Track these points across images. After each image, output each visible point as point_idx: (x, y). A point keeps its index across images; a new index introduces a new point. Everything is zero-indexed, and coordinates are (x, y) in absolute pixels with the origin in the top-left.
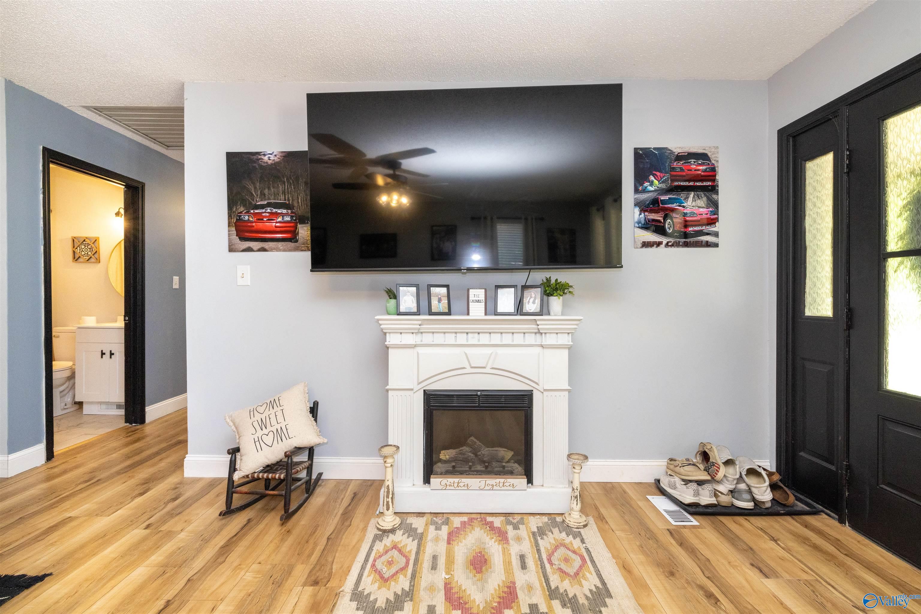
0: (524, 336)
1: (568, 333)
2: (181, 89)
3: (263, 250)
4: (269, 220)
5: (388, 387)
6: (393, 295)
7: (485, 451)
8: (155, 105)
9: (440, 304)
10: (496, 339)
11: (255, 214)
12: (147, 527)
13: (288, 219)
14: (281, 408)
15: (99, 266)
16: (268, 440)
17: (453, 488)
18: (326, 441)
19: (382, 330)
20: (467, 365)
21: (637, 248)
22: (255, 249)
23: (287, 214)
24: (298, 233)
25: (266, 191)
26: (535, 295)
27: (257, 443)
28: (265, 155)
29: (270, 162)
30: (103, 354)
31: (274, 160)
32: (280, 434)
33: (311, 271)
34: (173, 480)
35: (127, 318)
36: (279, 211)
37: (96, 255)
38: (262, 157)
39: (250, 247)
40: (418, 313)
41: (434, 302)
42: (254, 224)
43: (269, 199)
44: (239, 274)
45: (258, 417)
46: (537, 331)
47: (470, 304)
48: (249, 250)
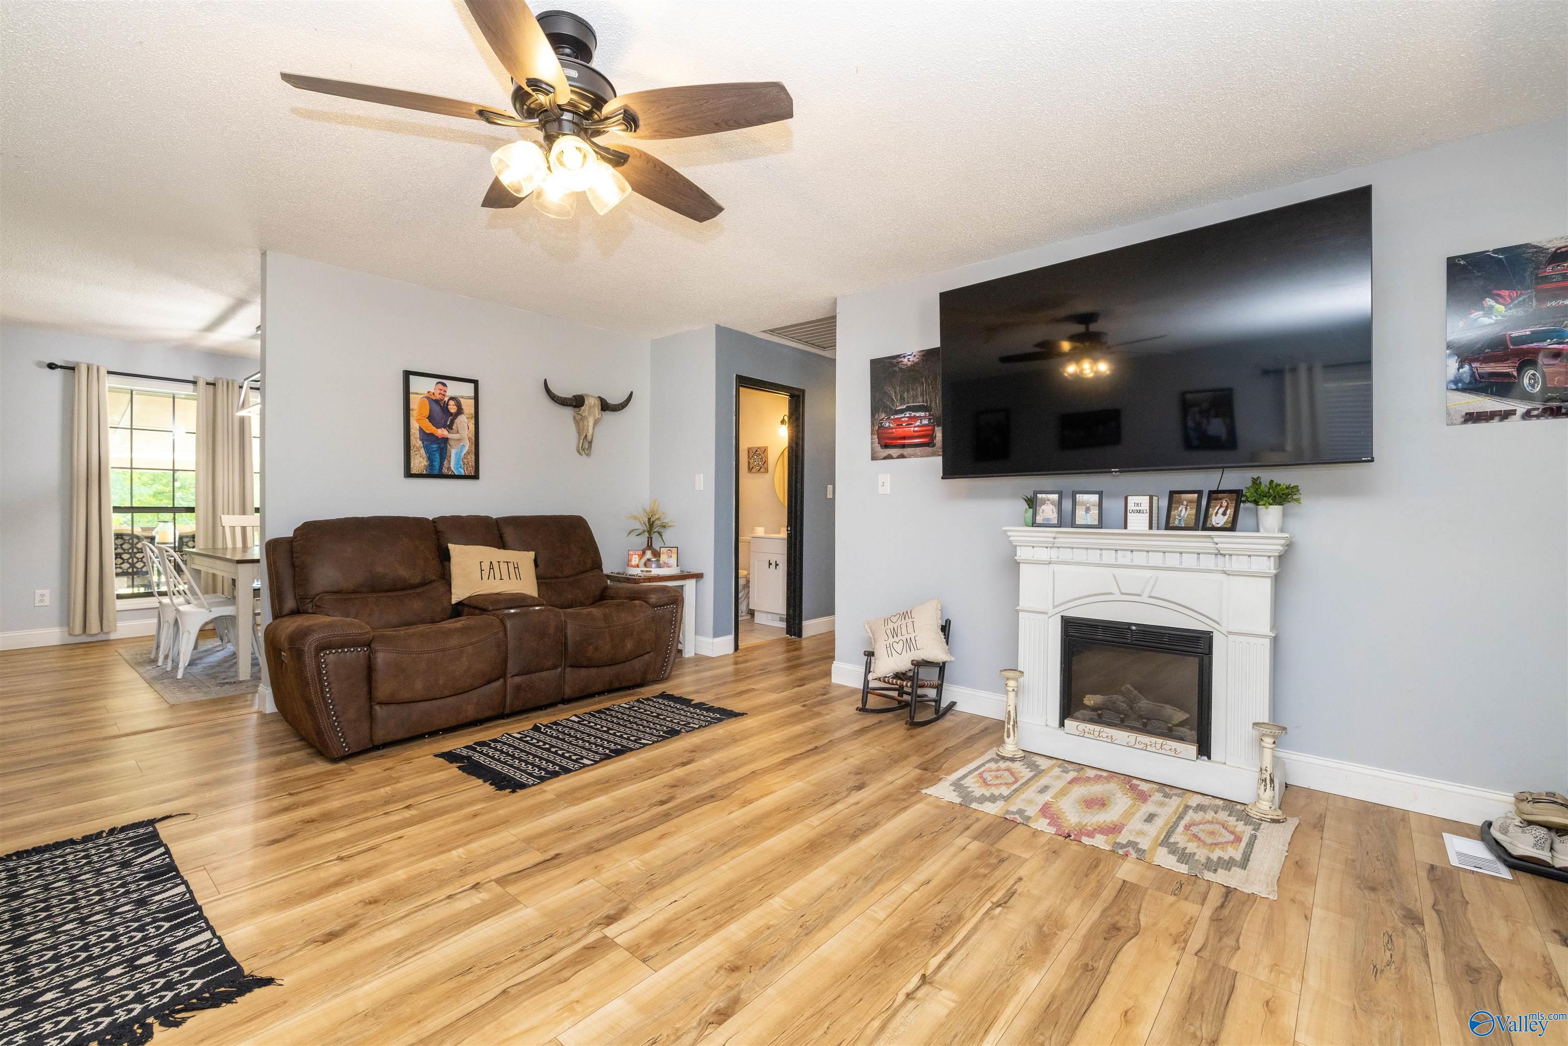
0: (1198, 558)
1: (1269, 557)
2: (835, 303)
3: (902, 456)
4: (908, 425)
5: (1018, 608)
6: (1032, 503)
7: (1144, 704)
8: (814, 319)
9: (1088, 515)
10: (1156, 559)
11: (894, 420)
12: (804, 706)
13: (925, 422)
14: (912, 620)
15: (768, 476)
16: (898, 647)
17: (1092, 736)
18: (953, 659)
19: (1011, 542)
20: (1115, 590)
21: (1452, 424)
22: (895, 456)
23: (925, 417)
24: (935, 437)
25: (905, 395)
26: (1228, 504)
27: (889, 649)
28: (904, 357)
29: (909, 363)
30: (770, 564)
31: (913, 361)
32: (909, 644)
33: (943, 478)
34: (823, 682)
35: (789, 529)
36: (918, 414)
37: (765, 465)
38: (902, 359)
39: (890, 455)
40: (1060, 525)
41: (1080, 512)
42: (894, 430)
43: (908, 403)
44: (880, 483)
45: (891, 625)
46: (1217, 552)
47: (1129, 514)
48: (889, 457)
